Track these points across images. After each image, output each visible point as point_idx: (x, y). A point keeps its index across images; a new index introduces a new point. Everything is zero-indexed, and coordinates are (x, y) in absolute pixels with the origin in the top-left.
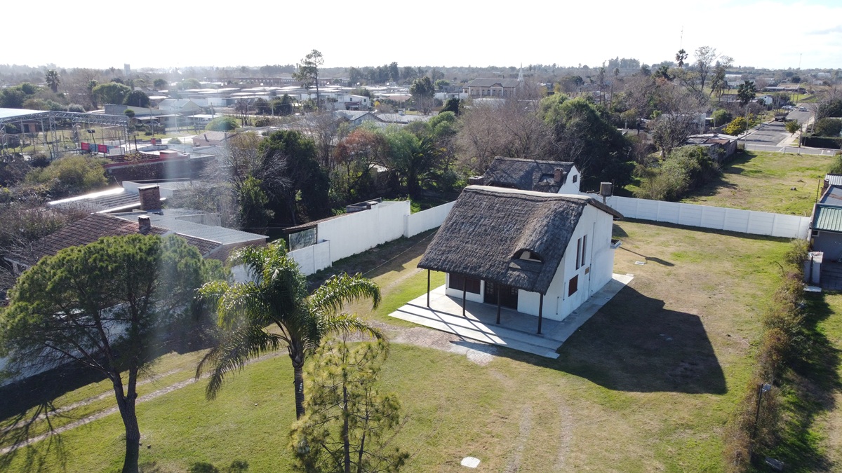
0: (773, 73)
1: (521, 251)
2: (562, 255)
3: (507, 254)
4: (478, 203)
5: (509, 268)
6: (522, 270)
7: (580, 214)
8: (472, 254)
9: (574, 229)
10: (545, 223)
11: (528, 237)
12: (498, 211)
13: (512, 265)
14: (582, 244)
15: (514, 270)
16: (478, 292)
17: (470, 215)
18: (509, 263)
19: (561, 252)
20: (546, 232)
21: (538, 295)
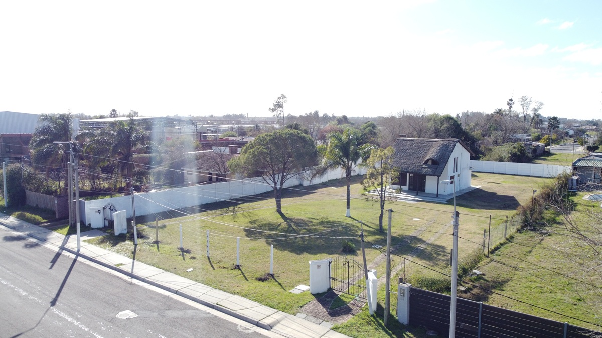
0: (581, 122)
1: (428, 160)
2: (447, 161)
3: (421, 162)
4: (405, 144)
5: (423, 168)
6: (429, 168)
7: (455, 145)
8: (404, 163)
9: (452, 151)
10: (438, 148)
11: (432, 154)
12: (415, 146)
13: (424, 166)
14: (456, 160)
15: (425, 168)
16: (406, 185)
17: (402, 148)
18: (422, 166)
19: (447, 160)
20: (439, 152)
21: (437, 177)
